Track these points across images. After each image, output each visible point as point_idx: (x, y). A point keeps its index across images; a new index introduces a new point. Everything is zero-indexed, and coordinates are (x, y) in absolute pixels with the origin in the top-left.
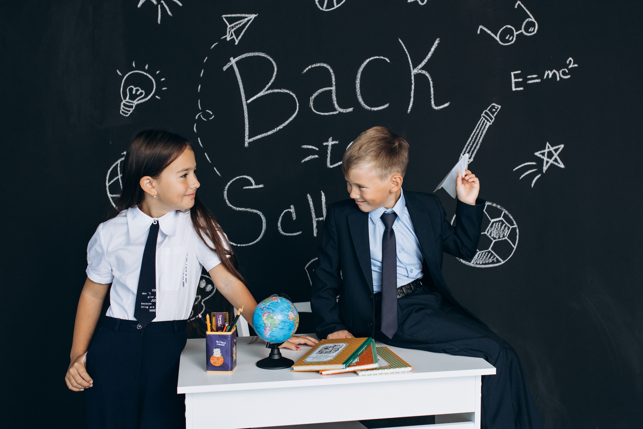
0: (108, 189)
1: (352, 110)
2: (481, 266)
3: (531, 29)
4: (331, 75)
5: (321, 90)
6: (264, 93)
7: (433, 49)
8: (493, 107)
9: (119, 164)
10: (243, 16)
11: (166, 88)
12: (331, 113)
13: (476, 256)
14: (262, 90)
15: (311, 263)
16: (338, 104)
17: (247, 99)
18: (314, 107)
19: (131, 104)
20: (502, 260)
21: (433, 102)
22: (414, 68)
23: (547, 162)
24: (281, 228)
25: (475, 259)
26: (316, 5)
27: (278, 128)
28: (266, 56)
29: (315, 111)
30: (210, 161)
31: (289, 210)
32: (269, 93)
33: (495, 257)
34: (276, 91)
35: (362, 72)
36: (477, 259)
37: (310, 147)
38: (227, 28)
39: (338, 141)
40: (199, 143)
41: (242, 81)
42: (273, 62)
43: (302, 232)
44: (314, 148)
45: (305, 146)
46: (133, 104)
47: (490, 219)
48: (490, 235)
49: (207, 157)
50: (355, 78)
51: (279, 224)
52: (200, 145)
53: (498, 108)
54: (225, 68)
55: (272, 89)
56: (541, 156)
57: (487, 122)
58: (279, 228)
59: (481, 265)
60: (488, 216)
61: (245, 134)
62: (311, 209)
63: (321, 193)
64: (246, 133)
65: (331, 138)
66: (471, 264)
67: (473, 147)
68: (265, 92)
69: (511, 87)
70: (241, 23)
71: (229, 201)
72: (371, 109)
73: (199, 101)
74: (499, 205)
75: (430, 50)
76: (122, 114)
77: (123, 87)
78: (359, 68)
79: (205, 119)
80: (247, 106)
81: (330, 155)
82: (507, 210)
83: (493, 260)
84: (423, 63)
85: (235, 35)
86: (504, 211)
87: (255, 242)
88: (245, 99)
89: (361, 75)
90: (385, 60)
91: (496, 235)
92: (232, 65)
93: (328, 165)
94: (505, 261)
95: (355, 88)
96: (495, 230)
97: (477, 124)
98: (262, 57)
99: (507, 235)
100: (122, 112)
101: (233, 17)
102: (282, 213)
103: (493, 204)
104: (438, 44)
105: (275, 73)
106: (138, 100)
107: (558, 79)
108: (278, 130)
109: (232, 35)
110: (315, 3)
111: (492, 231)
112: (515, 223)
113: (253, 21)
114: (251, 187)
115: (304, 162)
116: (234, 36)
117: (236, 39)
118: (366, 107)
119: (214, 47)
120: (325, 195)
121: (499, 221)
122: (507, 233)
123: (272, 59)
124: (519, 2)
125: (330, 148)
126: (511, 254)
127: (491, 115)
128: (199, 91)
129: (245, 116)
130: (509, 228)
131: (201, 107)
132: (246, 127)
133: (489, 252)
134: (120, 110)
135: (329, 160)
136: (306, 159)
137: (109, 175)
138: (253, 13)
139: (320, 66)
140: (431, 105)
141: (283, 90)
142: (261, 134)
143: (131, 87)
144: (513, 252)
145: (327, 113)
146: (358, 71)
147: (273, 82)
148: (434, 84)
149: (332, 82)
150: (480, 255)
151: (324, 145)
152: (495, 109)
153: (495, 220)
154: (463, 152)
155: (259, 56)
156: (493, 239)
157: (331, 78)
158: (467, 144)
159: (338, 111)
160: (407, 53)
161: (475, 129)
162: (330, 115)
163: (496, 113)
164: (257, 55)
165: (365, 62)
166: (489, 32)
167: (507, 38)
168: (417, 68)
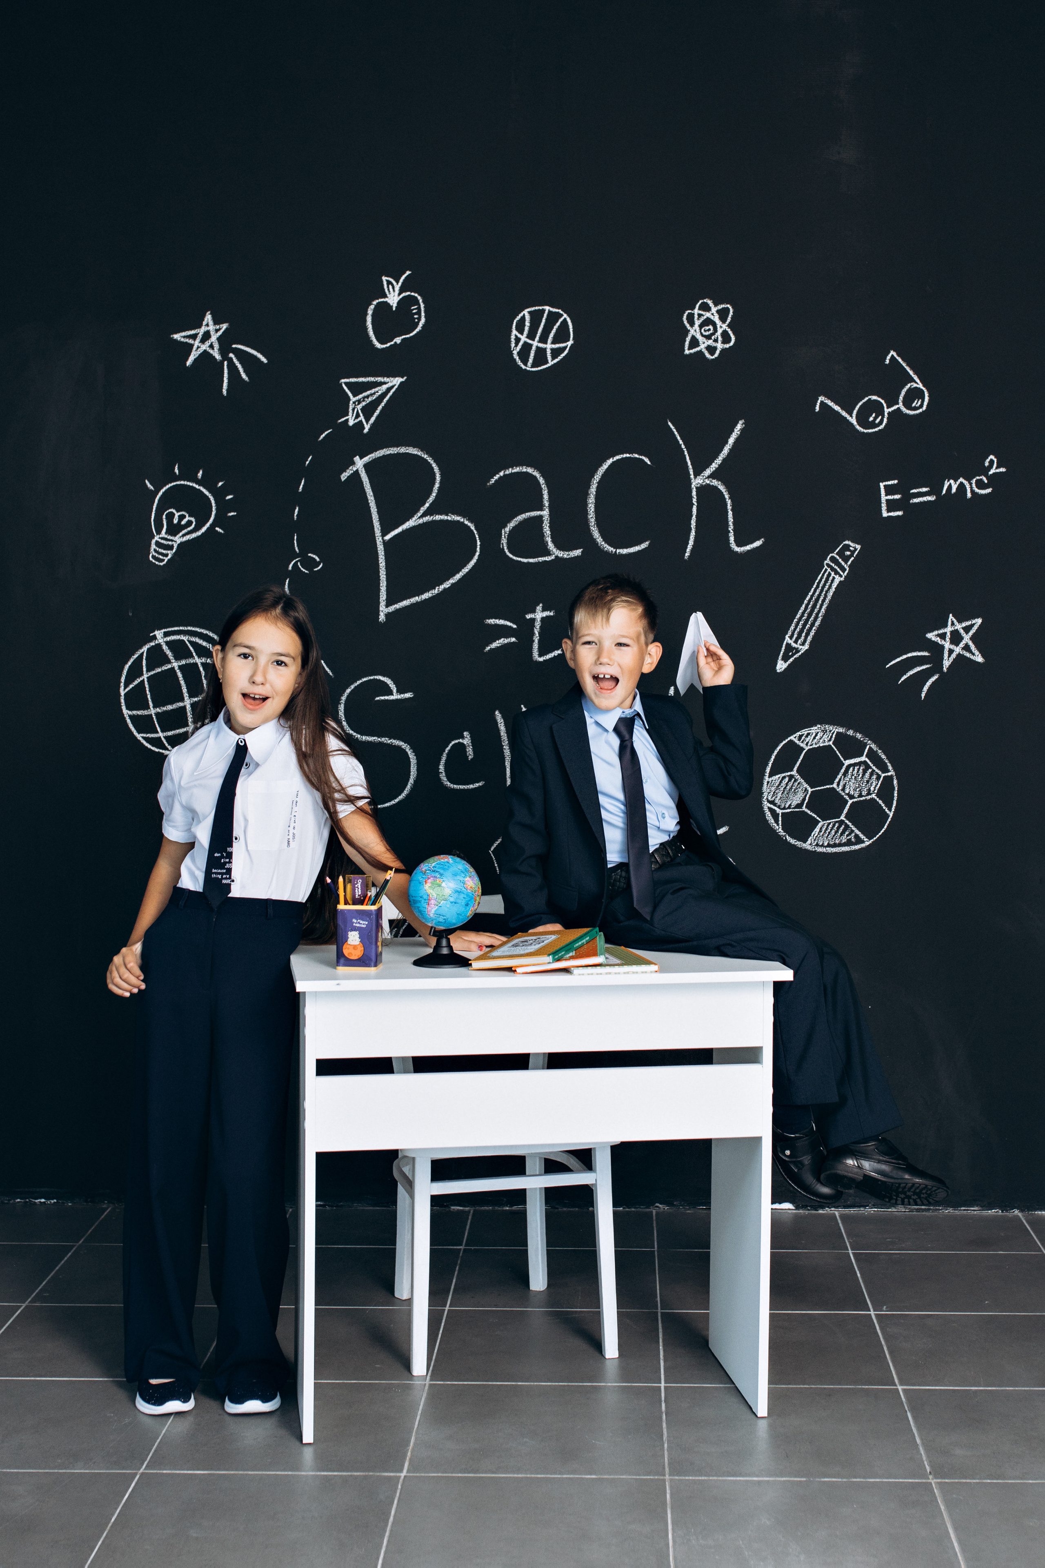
0: (122, 701)
1: (580, 554)
2: (826, 850)
3: (917, 403)
4: (541, 489)
5: (522, 515)
6: (415, 521)
7: (731, 441)
8: (847, 547)
9: (145, 654)
10: (379, 381)
11: (235, 513)
12: (541, 559)
13: (817, 830)
14: (412, 517)
16: (553, 541)
17: (384, 535)
18: (508, 548)
19: (170, 543)
20: (867, 837)
21: (732, 539)
22: (695, 477)
23: (951, 652)
24: (446, 774)
25: (814, 836)
26: (515, 360)
27: (442, 587)
28: (419, 454)
29: (511, 556)
31: (461, 740)
32: (425, 521)
33: (852, 831)
34: (438, 517)
35: (599, 482)
36: (819, 836)
37: (502, 622)
38: (349, 404)
39: (554, 611)
41: (375, 499)
42: (434, 465)
43: (483, 783)
44: (509, 624)
45: (492, 621)
46: (173, 543)
47: (842, 759)
48: (843, 790)
50: (586, 495)
51: (442, 768)
53: (856, 549)
54: (344, 476)
55: (431, 515)
56: (938, 640)
57: (835, 576)
58: (441, 774)
59: (827, 847)
60: (839, 754)
61: (379, 598)
62: (502, 738)
64: (381, 596)
65: (541, 605)
66: (807, 846)
68: (418, 520)
69: (881, 510)
70: (374, 393)
71: (347, 723)
72: (616, 552)
73: (295, 537)
74: (860, 733)
75: (727, 442)
76: (153, 561)
77: (156, 511)
78: (593, 476)
79: (307, 570)
80: (385, 547)
81: (538, 638)
82: (875, 742)
83: (848, 838)
84: (714, 466)
85: (363, 415)
86: (869, 744)
87: (397, 800)
88: (381, 532)
89: (598, 488)
90: (643, 460)
91: (855, 790)
92: (357, 470)
93: (535, 657)
94: (871, 842)
95: (586, 513)
96: (853, 781)
97: (816, 579)
98: (414, 454)
99: (875, 790)
100: (153, 557)
101: (360, 383)
102: (448, 746)
103: (848, 731)
104: (742, 430)
105: (437, 485)
106: (183, 535)
107: (969, 495)
108: (440, 590)
109: (358, 416)
110: (513, 357)
111: (847, 782)
112: (890, 768)
113: (397, 389)
114: (390, 696)
115: (488, 650)
116: (362, 418)
117: (365, 423)
118: (605, 548)
119: (324, 438)
121: (860, 764)
122: (876, 786)
123: (431, 459)
124: (892, 353)
125: (538, 624)
126: (883, 827)
127: (843, 563)
128: (295, 517)
129: (381, 565)
130: (879, 777)
131: (298, 549)
132: (381, 585)
133: (842, 822)
134: (150, 554)
135: (537, 647)
136: (493, 645)
137: (125, 674)
138: (398, 376)
139: (521, 472)
140: (729, 543)
141: (450, 516)
142: (409, 598)
143: (170, 510)
144: (888, 823)
145: (534, 558)
146: (591, 480)
147: (433, 501)
148: (733, 506)
149: (543, 502)
150: (825, 827)
151: (528, 618)
152: (850, 551)
153: (852, 761)
154: (790, 633)
155: (408, 453)
156: (848, 799)
157: (542, 495)
158: (797, 617)
159: (554, 556)
160: (684, 447)
161: (813, 590)
162: (539, 562)
163: (853, 558)
164: (404, 452)
165: (605, 465)
166: (837, 408)
167: (871, 419)
168: (703, 474)
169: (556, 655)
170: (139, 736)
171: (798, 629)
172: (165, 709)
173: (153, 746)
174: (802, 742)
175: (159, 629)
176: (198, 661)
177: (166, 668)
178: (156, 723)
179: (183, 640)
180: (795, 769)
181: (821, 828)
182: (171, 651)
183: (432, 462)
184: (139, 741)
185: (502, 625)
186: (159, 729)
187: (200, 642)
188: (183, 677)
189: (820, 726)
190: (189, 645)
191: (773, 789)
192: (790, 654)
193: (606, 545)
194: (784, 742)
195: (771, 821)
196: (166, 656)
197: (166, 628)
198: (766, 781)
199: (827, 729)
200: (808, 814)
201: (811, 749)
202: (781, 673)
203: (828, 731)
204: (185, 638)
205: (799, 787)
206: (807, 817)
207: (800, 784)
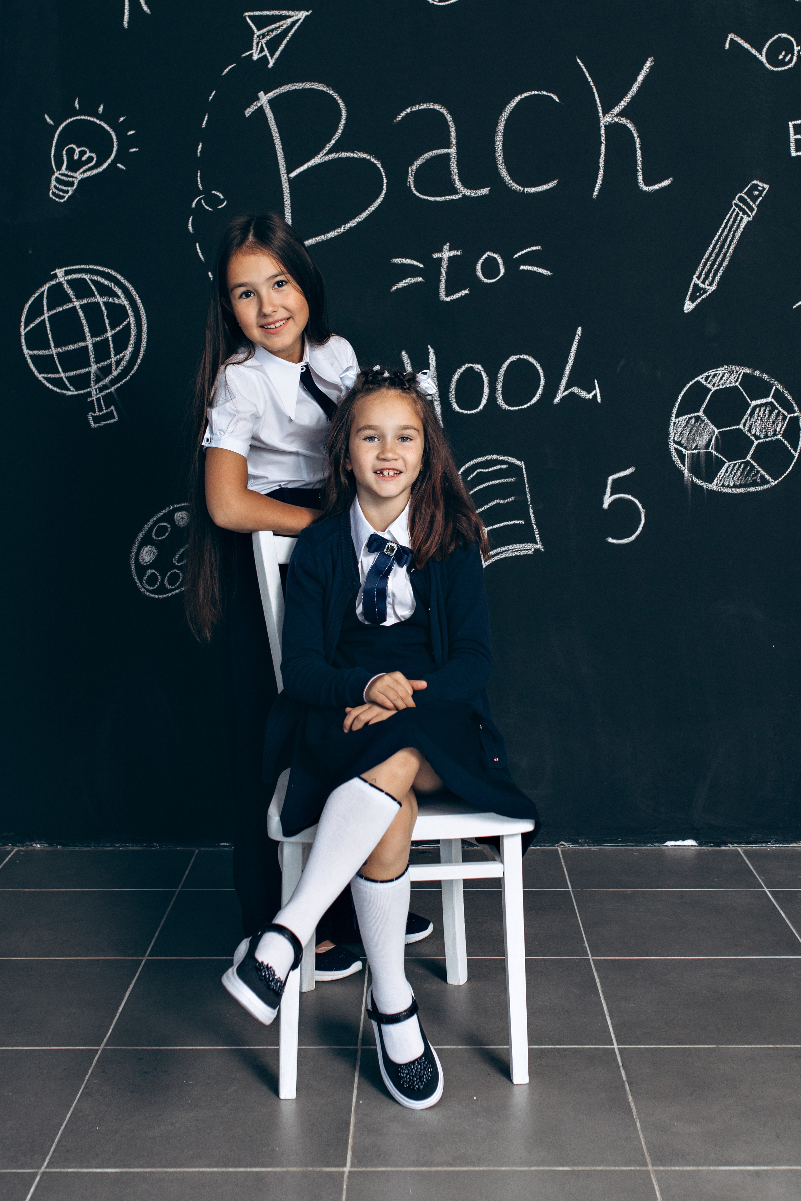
0: (23, 340)
1: (488, 192)
2: (732, 491)
4: (448, 126)
5: (429, 153)
6: (321, 158)
8: (755, 187)
9: (46, 293)
10: (284, 15)
11: (137, 149)
12: (448, 198)
13: (723, 470)
14: (318, 153)
16: (461, 180)
17: (289, 171)
18: (415, 186)
19: (71, 179)
20: (772, 478)
21: (640, 178)
22: (604, 115)
25: (719, 477)
27: (348, 226)
28: (325, 89)
29: (418, 194)
32: (330, 158)
33: (758, 472)
34: (344, 155)
35: (507, 120)
36: (725, 477)
37: (408, 261)
38: (253, 37)
39: (461, 250)
40: (197, 252)
41: (280, 136)
42: (340, 101)
44: (415, 263)
45: (398, 261)
46: (74, 179)
47: (748, 400)
48: (749, 431)
50: (494, 132)
52: (199, 256)
53: (764, 189)
54: (248, 112)
55: (337, 152)
57: (743, 216)
59: (732, 487)
60: (745, 395)
63: (428, 349)
65: (448, 244)
66: (713, 486)
67: (717, 263)
68: (324, 157)
69: (790, 149)
70: (279, 27)
72: (524, 189)
73: (199, 174)
74: (766, 374)
75: (636, 80)
76: (54, 198)
77: (57, 146)
78: (501, 114)
79: (210, 208)
80: (289, 184)
81: (445, 277)
82: (781, 382)
83: (754, 478)
84: (623, 104)
85: (268, 49)
86: (775, 385)
88: (286, 169)
89: (505, 125)
90: (551, 98)
91: (761, 431)
92: (262, 106)
93: (441, 296)
94: (776, 482)
95: (494, 151)
96: (759, 422)
97: (724, 219)
98: (318, 90)
99: (781, 431)
100: (54, 193)
101: (265, 16)
103: (754, 372)
104: (651, 68)
105: (343, 122)
106: (84, 172)
108: (346, 228)
109: (262, 50)
111: (753, 423)
112: (796, 409)
113: (302, 23)
115: (395, 290)
116: (266, 52)
117: (269, 58)
118: (513, 186)
119: (228, 72)
120: (435, 353)
121: (766, 405)
122: (782, 427)
123: (337, 95)
125: (445, 263)
126: (788, 468)
128: (199, 154)
129: (286, 203)
131: (202, 186)
133: (747, 463)
134: (50, 190)
135: (444, 287)
136: (400, 285)
137: (25, 313)
138: (304, 10)
139: (428, 109)
140: (638, 182)
141: (356, 154)
142: (315, 237)
143: (70, 146)
144: (793, 463)
145: (441, 196)
146: (499, 117)
147: (339, 138)
148: (642, 144)
149: (450, 139)
150: (731, 468)
151: (435, 257)
152: (758, 190)
153: (759, 402)
154: (697, 273)
155: (313, 89)
156: (754, 439)
157: (449, 132)
158: (705, 257)
159: (461, 194)
160: (592, 85)
161: (721, 229)
162: (446, 201)
163: (761, 198)
164: (309, 87)
165: (513, 102)
166: (747, 46)
167: (781, 57)
168: (611, 112)
169: (463, 295)
170: (40, 377)
171: (706, 269)
172: (66, 348)
173: (54, 386)
174: (709, 383)
175: (60, 268)
176: (100, 300)
177: (67, 307)
178: (57, 362)
179: (84, 279)
180: (702, 409)
181: (727, 469)
182: (72, 290)
183: (338, 98)
184: (40, 381)
185: (409, 264)
186: (60, 370)
187: (102, 280)
188: (85, 316)
189: (726, 367)
190: (90, 283)
191: (680, 430)
192: (698, 294)
193: (513, 184)
194: (691, 383)
195: (678, 462)
196: (68, 295)
197: (68, 266)
198: (673, 422)
199: (734, 370)
200: (715, 455)
201: (718, 389)
202: (688, 313)
203: (735, 372)
204: (86, 277)
205: (706, 428)
206: (714, 458)
207: (706, 425)
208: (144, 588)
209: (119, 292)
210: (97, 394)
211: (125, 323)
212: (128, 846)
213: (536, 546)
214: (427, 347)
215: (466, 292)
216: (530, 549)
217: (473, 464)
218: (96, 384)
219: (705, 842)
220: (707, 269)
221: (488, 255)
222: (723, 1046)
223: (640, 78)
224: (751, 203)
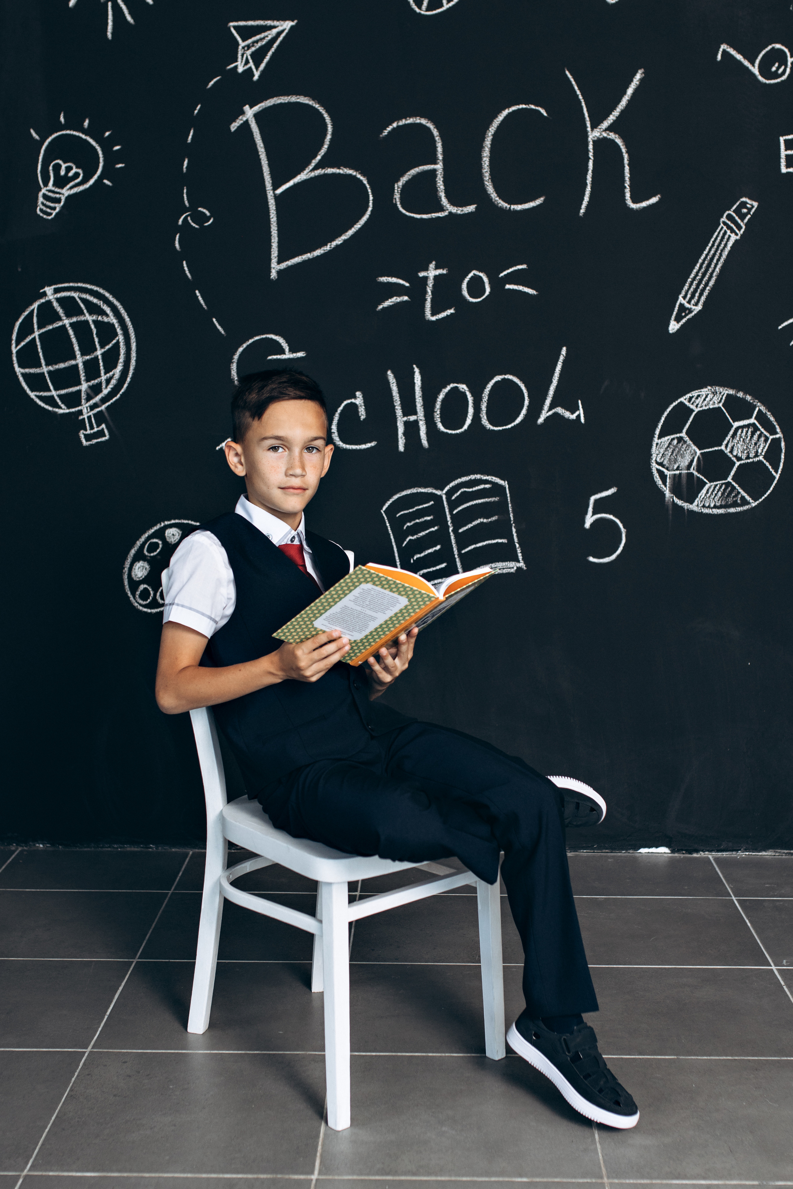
0: (14, 358)
1: (474, 210)
2: (712, 512)
4: (435, 141)
5: (415, 169)
6: (307, 174)
8: (744, 205)
9: (35, 311)
10: (268, 25)
11: (123, 165)
12: (434, 215)
13: (704, 491)
14: (303, 170)
15: (393, 502)
16: (447, 196)
17: (275, 187)
18: (401, 203)
19: (58, 196)
20: (752, 499)
21: (628, 195)
22: (592, 130)
24: (338, 434)
25: (700, 497)
26: (409, 3)
27: (334, 244)
28: (311, 103)
29: (404, 211)
30: (205, 307)
31: (353, 400)
32: (316, 175)
33: (739, 493)
34: (330, 171)
35: (494, 135)
36: (705, 497)
37: (394, 280)
38: (237, 48)
39: (447, 269)
40: (184, 270)
41: (265, 151)
42: (326, 115)
43: (376, 443)
44: (401, 281)
45: (384, 279)
46: (61, 196)
47: (731, 421)
48: (731, 452)
49: (200, 298)
50: (481, 148)
52: (186, 274)
53: (753, 207)
54: (234, 127)
55: (323, 168)
57: (731, 234)
58: (333, 435)
59: (712, 508)
60: (728, 416)
61: (271, 255)
62: (394, 400)
63: (414, 369)
64: (272, 253)
65: (434, 263)
66: (694, 507)
67: (703, 283)
68: (309, 173)
69: (780, 165)
70: (264, 38)
72: (510, 208)
73: (185, 191)
74: (749, 395)
75: (625, 93)
76: (41, 215)
77: (43, 161)
78: (488, 128)
79: (197, 225)
80: (275, 201)
81: (431, 296)
82: (763, 404)
83: (734, 499)
84: (611, 118)
85: (253, 61)
86: (758, 406)
88: (272, 186)
89: (493, 140)
90: (539, 112)
91: (742, 452)
92: (247, 121)
93: (427, 316)
94: (756, 503)
95: (480, 167)
96: (741, 443)
97: (712, 237)
98: (305, 104)
99: (762, 452)
100: (41, 210)
101: (249, 26)
102: (340, 406)
103: (738, 393)
104: (641, 80)
105: (329, 137)
106: (71, 188)
108: (333, 246)
109: (247, 62)
111: (736, 444)
112: (778, 430)
113: (287, 34)
114: (282, 355)
115: (381, 309)
116: (251, 64)
117: (254, 70)
118: (500, 203)
119: (213, 85)
120: (421, 373)
121: (748, 426)
122: (764, 448)
123: (322, 108)
125: (431, 282)
126: (769, 489)
128: (185, 170)
129: (272, 220)
130: (767, 439)
131: (189, 202)
132: (273, 241)
133: (728, 484)
134: (37, 207)
135: (430, 306)
136: (386, 303)
137: (16, 331)
138: (289, 19)
139: (415, 123)
140: (625, 200)
141: (342, 170)
142: (301, 254)
143: (56, 161)
144: (774, 484)
145: (427, 214)
146: (486, 131)
147: (325, 154)
148: (630, 160)
149: (436, 155)
150: (712, 488)
151: (421, 276)
152: (747, 208)
153: (741, 423)
154: (683, 293)
155: (298, 103)
156: (735, 461)
157: (436, 147)
158: (690, 277)
160: (581, 97)
161: (709, 247)
162: (432, 218)
163: (749, 216)
164: (295, 101)
165: (501, 116)
166: (739, 57)
167: (774, 69)
168: (599, 127)
169: (449, 314)
170: (32, 395)
172: (57, 367)
173: (46, 404)
174: (692, 404)
175: (50, 285)
176: (89, 318)
177: (57, 325)
178: (49, 381)
179: (73, 298)
180: (685, 430)
181: (708, 490)
182: (62, 308)
183: (324, 112)
184: (32, 400)
185: (394, 283)
186: (52, 388)
187: (91, 298)
188: (74, 334)
189: (709, 388)
190: (79, 301)
191: (662, 451)
192: (683, 314)
193: (500, 201)
194: (674, 404)
195: (659, 482)
196: (57, 313)
197: (56, 284)
198: (655, 443)
199: (718, 391)
200: (696, 476)
201: (701, 411)
202: (673, 333)
203: (718, 393)
204: (75, 295)
205: (688, 450)
206: (695, 479)
207: (689, 446)
208: (138, 603)
209: (108, 310)
210: (88, 413)
211: (114, 341)
212: (126, 847)
213: (518, 565)
214: (413, 367)
215: (452, 311)
216: (513, 568)
217: (458, 484)
218: (87, 402)
219: (678, 849)
220: (693, 288)
221: (474, 274)
222: (684, 1057)
223: (630, 91)
224: (739, 221)
